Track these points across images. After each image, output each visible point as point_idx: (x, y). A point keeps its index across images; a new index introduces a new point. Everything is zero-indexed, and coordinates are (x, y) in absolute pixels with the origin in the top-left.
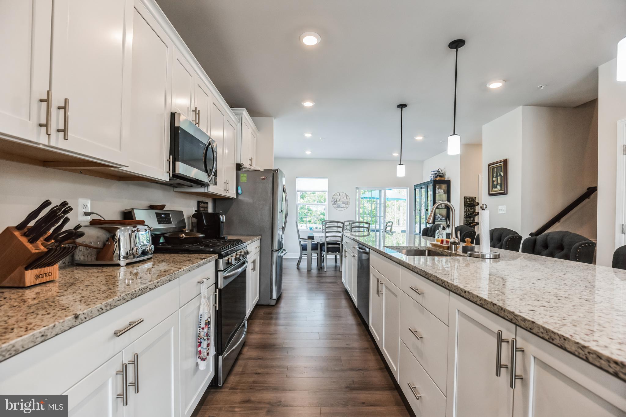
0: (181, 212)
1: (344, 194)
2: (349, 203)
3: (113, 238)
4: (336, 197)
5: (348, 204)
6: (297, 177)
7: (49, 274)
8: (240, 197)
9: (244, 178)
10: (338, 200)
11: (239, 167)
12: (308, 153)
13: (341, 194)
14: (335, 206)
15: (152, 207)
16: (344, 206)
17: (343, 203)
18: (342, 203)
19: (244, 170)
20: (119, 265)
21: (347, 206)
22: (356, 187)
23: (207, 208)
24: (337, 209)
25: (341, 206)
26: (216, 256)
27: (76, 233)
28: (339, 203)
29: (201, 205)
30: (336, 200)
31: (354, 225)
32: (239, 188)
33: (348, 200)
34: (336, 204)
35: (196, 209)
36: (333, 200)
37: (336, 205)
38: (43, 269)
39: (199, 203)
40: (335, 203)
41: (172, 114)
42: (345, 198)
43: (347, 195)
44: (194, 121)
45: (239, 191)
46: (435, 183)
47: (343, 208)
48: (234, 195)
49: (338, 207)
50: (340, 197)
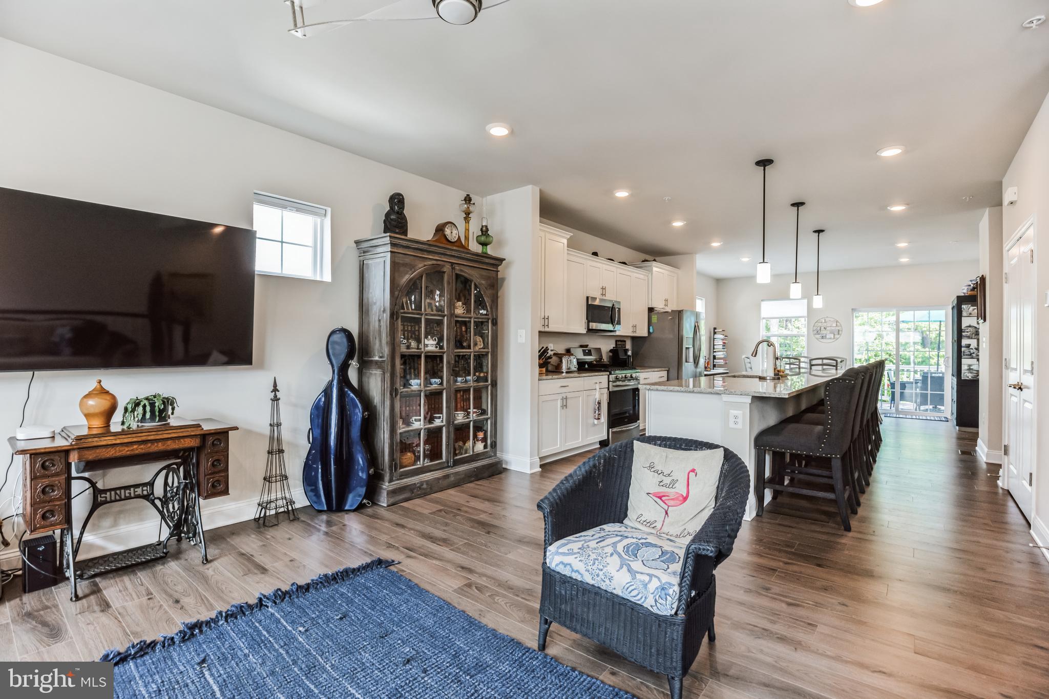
0: (599, 349)
1: (832, 320)
2: (840, 332)
3: (561, 361)
4: (820, 324)
5: (839, 335)
6: (763, 300)
8: (652, 335)
9: (654, 319)
10: (822, 328)
11: (651, 310)
13: (827, 319)
14: (818, 336)
15: (581, 346)
17: (831, 333)
18: (829, 332)
19: (655, 312)
20: (562, 373)
21: (837, 336)
22: (852, 309)
23: (625, 345)
24: (822, 340)
25: (827, 336)
26: (608, 373)
27: (550, 357)
28: (824, 332)
29: (620, 343)
30: (819, 328)
31: (814, 362)
32: (651, 327)
33: (839, 328)
35: (614, 346)
36: (815, 328)
37: (820, 335)
39: (616, 341)
40: (818, 333)
41: (587, 298)
42: (834, 325)
43: (837, 322)
44: (602, 294)
45: (651, 331)
46: (961, 300)
47: (830, 339)
48: (646, 335)
49: (823, 337)
50: (825, 324)
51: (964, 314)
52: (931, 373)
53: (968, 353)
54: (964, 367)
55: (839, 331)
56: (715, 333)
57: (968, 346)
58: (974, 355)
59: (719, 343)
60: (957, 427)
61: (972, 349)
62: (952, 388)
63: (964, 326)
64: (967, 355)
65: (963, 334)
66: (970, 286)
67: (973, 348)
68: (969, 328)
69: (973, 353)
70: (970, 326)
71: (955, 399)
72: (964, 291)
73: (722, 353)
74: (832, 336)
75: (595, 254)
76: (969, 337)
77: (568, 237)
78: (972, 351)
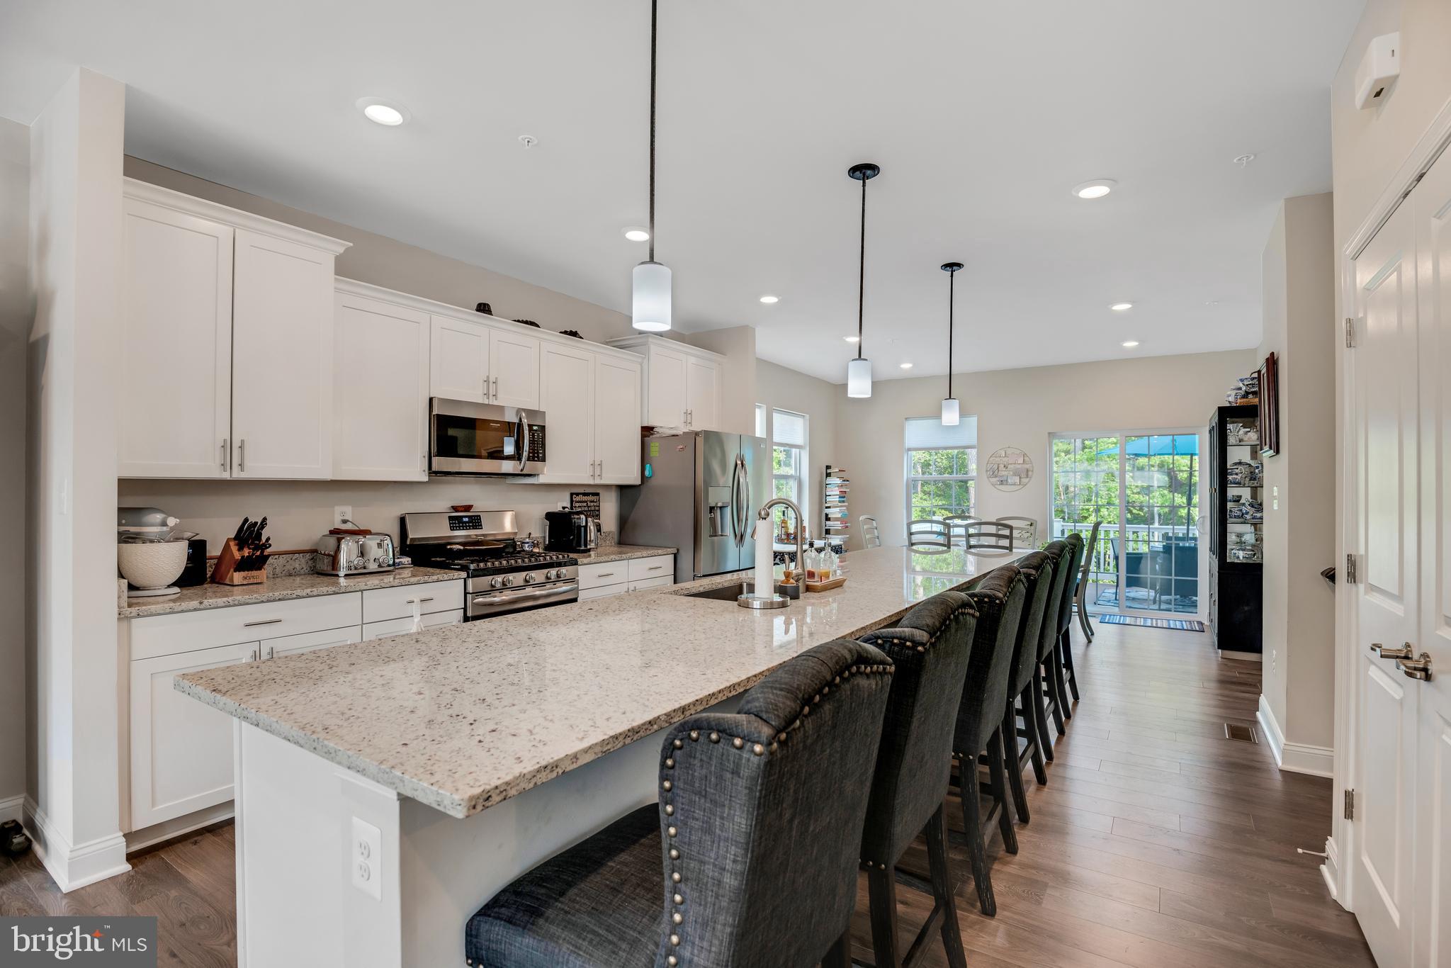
2: (1030, 473)
3: (339, 548)
4: (998, 459)
5: (1027, 477)
6: (906, 419)
7: (257, 577)
9: (655, 448)
10: (1001, 466)
11: (647, 431)
12: (906, 366)
13: (1009, 451)
14: (994, 480)
16: (1018, 481)
17: (1015, 474)
18: (1011, 473)
19: (658, 435)
20: (337, 576)
21: (1024, 480)
22: (1049, 433)
23: (595, 502)
24: (1001, 488)
25: (1009, 481)
28: (1003, 473)
30: (996, 467)
32: (648, 466)
33: (1027, 467)
34: (996, 477)
36: (990, 466)
37: (997, 479)
38: (250, 572)
39: (572, 494)
40: (996, 473)
41: (431, 400)
42: (1021, 461)
43: (1024, 455)
44: (487, 395)
45: (647, 473)
46: (1226, 414)
47: (1015, 484)
48: (639, 482)
49: (1002, 482)
50: (1006, 459)
51: (1231, 440)
52: (1177, 539)
53: (1239, 513)
54: (1231, 538)
55: (1027, 471)
56: (828, 475)
57: (1237, 499)
58: (1248, 517)
59: (834, 493)
60: (1220, 651)
61: (1244, 504)
62: (1211, 575)
63: (1231, 461)
64: (1235, 517)
65: (1230, 477)
66: (1240, 389)
67: (1247, 504)
68: (1240, 467)
69: (1247, 513)
70: (1240, 463)
71: (1216, 597)
72: (1229, 397)
73: (838, 509)
74: (1017, 480)
75: (484, 308)
76: (1238, 484)
77: (341, 250)
78: (1244, 510)
